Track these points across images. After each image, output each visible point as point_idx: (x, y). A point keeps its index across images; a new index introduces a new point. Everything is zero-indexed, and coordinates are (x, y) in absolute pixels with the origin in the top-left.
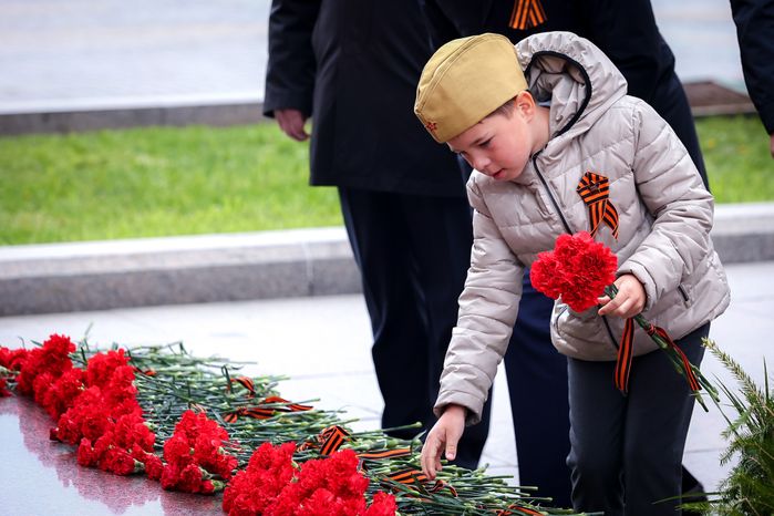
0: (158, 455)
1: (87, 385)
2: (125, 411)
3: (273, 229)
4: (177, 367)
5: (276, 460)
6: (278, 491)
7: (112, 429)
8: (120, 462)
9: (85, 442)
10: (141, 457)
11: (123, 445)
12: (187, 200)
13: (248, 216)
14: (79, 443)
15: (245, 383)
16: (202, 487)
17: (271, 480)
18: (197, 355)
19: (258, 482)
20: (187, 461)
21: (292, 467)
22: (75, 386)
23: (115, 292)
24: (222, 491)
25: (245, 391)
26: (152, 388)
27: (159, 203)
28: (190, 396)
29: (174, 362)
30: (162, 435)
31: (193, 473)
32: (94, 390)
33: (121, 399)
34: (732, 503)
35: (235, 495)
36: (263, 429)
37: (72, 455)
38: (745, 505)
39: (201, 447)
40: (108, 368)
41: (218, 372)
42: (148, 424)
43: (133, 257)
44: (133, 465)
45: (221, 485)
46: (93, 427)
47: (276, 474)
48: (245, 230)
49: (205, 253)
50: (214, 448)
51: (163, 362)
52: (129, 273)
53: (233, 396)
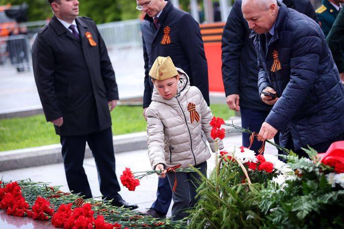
0: (31, 210)
1: (7, 193)
2: (19, 199)
3: (44, 145)
4: (30, 185)
5: (67, 208)
6: (68, 217)
7: (16, 204)
8: (20, 213)
9: (9, 208)
10: (26, 211)
11: (20, 208)
12: (18, 139)
13: (37, 142)
14: (7, 209)
15: (51, 188)
16: (45, 218)
17: (66, 214)
18: (35, 182)
19: (62, 215)
20: (40, 211)
21: (71, 210)
22: (3, 193)
23: (2, 166)
24: (51, 219)
25: (51, 190)
26: (25, 192)
27: (10, 141)
28: (36, 193)
29: (29, 184)
30: (30, 204)
31: (42, 214)
32: (9, 194)
33: (17, 196)
34: (200, 209)
35: (55, 220)
36: (58, 201)
37: (5, 212)
38: (203, 210)
39: (44, 207)
40: (13, 187)
41: (43, 186)
42: (26, 202)
43: (6, 156)
44: (24, 213)
45: (50, 217)
46: (11, 204)
47: (67, 212)
48: (36, 146)
49: (27, 153)
50: (47, 207)
51: (26, 184)
52: (6, 161)
53: (48, 192)
